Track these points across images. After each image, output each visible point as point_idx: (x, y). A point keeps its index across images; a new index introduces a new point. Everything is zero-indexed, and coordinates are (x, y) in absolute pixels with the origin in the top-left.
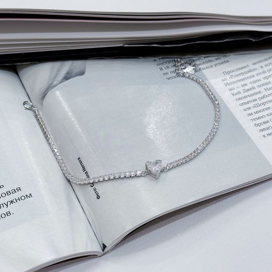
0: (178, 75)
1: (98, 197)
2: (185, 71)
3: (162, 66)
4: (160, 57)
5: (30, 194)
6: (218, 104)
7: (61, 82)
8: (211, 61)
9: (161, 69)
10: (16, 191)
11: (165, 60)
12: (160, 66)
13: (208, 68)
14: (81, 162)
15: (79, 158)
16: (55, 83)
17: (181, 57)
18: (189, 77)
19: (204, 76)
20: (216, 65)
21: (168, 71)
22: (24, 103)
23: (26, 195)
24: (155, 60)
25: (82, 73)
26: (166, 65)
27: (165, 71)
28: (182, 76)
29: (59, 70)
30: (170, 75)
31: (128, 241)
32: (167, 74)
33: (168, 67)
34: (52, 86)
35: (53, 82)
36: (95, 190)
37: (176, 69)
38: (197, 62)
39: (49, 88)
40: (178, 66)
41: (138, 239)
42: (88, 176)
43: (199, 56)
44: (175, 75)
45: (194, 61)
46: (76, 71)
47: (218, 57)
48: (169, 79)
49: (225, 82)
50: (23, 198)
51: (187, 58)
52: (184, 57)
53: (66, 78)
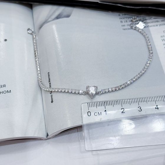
0: (132, 28)
1: (52, 102)
2: (137, 26)
3: (123, 20)
4: (123, 14)
5: (10, 91)
6: (152, 53)
7: (54, 20)
8: (158, 21)
9: (121, 22)
10: (3, 87)
11: (126, 16)
12: (121, 20)
13: (154, 26)
14: (49, 76)
15: (49, 73)
16: (50, 20)
17: (138, 16)
18: (138, 31)
19: (149, 32)
20: (160, 25)
21: (126, 24)
22: (29, 29)
23: (8, 91)
24: (119, 15)
25: (68, 16)
26: (125, 20)
27: (124, 24)
28: (134, 29)
29: (54, 12)
30: (126, 27)
31: (66, 134)
32: (124, 26)
33: (126, 21)
34: (47, 21)
35: (48, 19)
36: (52, 96)
37: (131, 24)
38: (148, 21)
40: (133, 22)
41: (73, 134)
42: (50, 86)
43: (150, 17)
44: (130, 27)
45: (146, 19)
46: (65, 14)
47: (163, 20)
48: (124, 29)
49: (163, 38)
50: (5, 92)
51: (142, 17)
52: (139, 16)
53: (57, 18)
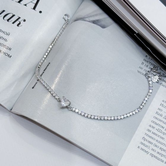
0: (146, 75)
1: (33, 88)
3: (145, 63)
5: (11, 56)
7: (89, 22)
9: (143, 63)
10: (8, 49)
14: (48, 66)
15: (49, 63)
16: (87, 19)
17: (161, 68)
19: (158, 89)
21: (145, 68)
22: (66, 15)
23: (9, 55)
24: (146, 56)
25: (103, 27)
26: (147, 64)
27: (143, 66)
28: (147, 78)
29: (96, 15)
30: (142, 71)
32: (142, 68)
33: (147, 66)
36: (36, 83)
37: (149, 71)
39: (82, 19)
44: (145, 73)
45: (165, 76)
46: (103, 23)
48: (139, 72)
50: (6, 54)
53: (94, 22)
